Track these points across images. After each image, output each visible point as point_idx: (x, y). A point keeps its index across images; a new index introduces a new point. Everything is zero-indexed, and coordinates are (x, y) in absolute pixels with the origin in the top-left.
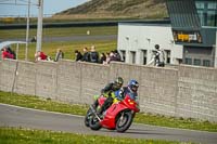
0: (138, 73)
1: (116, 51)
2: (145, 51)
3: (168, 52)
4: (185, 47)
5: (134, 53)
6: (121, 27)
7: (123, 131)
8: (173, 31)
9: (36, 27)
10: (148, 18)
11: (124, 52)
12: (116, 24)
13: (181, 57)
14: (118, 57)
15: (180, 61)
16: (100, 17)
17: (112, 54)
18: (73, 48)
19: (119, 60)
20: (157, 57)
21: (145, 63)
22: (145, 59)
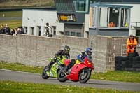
1: (22, 27)
2: (40, 27)
3: (55, 27)
4: (65, 25)
5: (33, 28)
6: (24, 12)
7: (84, 83)
8: (58, 14)
10: (42, 6)
11: (26, 28)
12: (21, 10)
13: (63, 31)
15: (62, 33)
16: (11, 5)
17: (18, 29)
20: (48, 31)
21: (40, 35)
22: (40, 32)
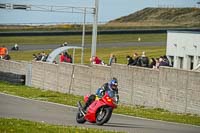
0: (185, 77)
1: (165, 57)
2: (192, 57)
5: (181, 58)
6: (169, 34)
9: (91, 33)
11: (172, 57)
12: (165, 32)
14: (167, 62)
16: (151, 25)
17: (161, 60)
18: (125, 53)
19: (168, 65)
21: (192, 68)
22: (192, 64)
